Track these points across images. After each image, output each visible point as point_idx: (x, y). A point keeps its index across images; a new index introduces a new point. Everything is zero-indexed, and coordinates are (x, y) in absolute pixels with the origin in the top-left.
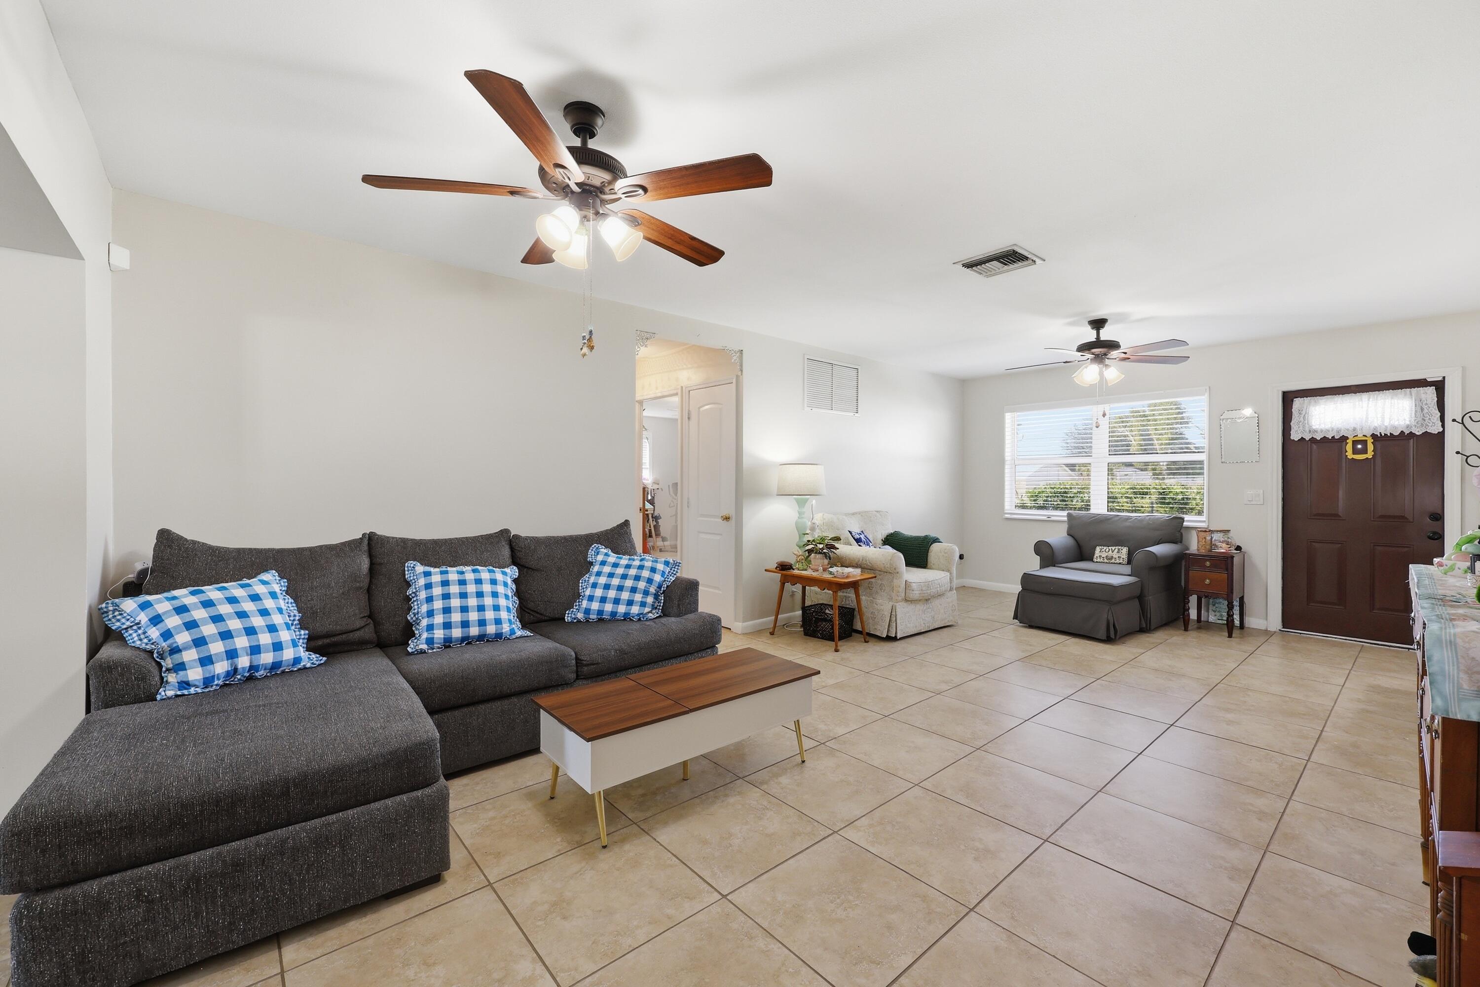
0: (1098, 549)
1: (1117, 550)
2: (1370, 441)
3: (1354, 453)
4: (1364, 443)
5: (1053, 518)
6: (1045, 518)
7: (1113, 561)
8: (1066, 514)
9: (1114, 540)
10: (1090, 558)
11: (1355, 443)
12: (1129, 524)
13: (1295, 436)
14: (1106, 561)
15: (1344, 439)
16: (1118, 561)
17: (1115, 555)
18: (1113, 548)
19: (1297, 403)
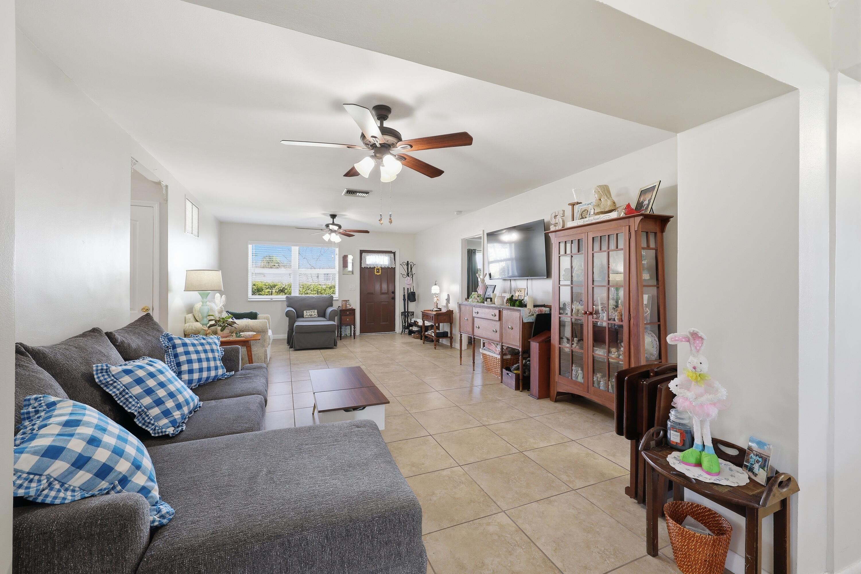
0: (305, 312)
1: (313, 312)
2: (380, 269)
3: (377, 273)
4: (379, 269)
5: (274, 299)
6: (270, 299)
7: (312, 316)
8: (285, 297)
9: (311, 307)
10: (303, 316)
11: (377, 269)
12: (315, 300)
13: (363, 266)
14: (309, 317)
15: (375, 267)
16: (314, 316)
17: (313, 314)
18: (312, 311)
19: (363, 254)
